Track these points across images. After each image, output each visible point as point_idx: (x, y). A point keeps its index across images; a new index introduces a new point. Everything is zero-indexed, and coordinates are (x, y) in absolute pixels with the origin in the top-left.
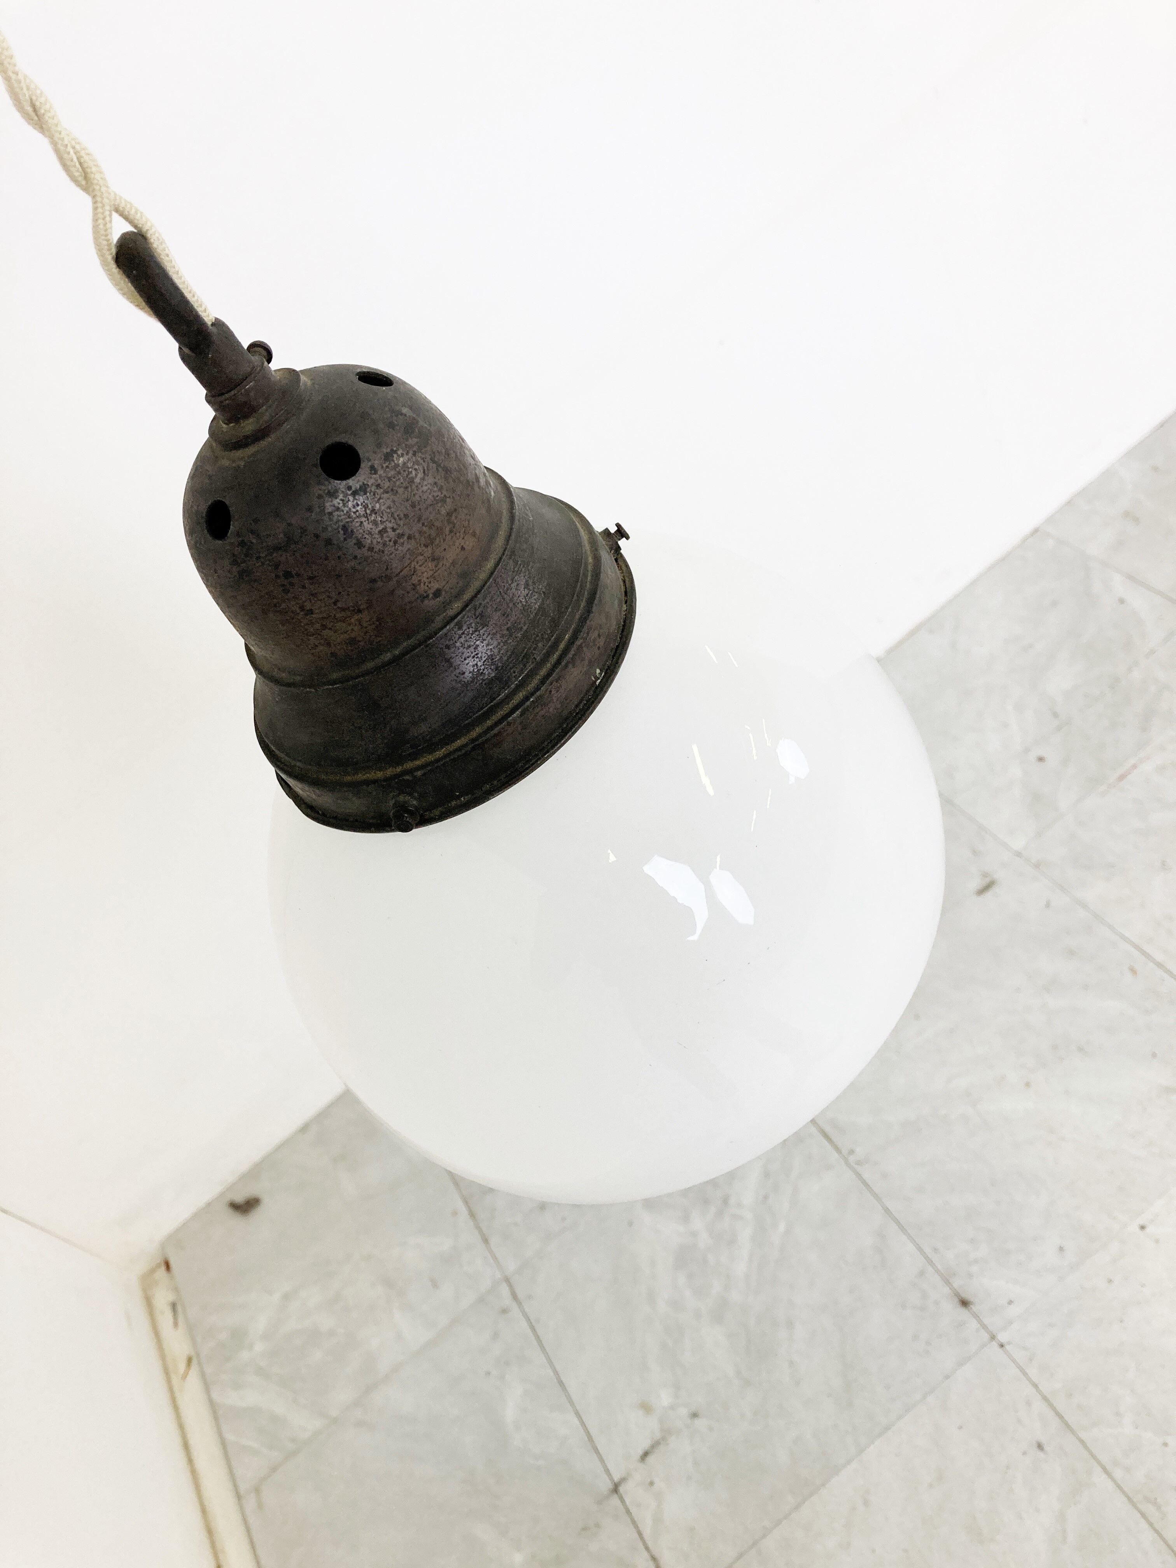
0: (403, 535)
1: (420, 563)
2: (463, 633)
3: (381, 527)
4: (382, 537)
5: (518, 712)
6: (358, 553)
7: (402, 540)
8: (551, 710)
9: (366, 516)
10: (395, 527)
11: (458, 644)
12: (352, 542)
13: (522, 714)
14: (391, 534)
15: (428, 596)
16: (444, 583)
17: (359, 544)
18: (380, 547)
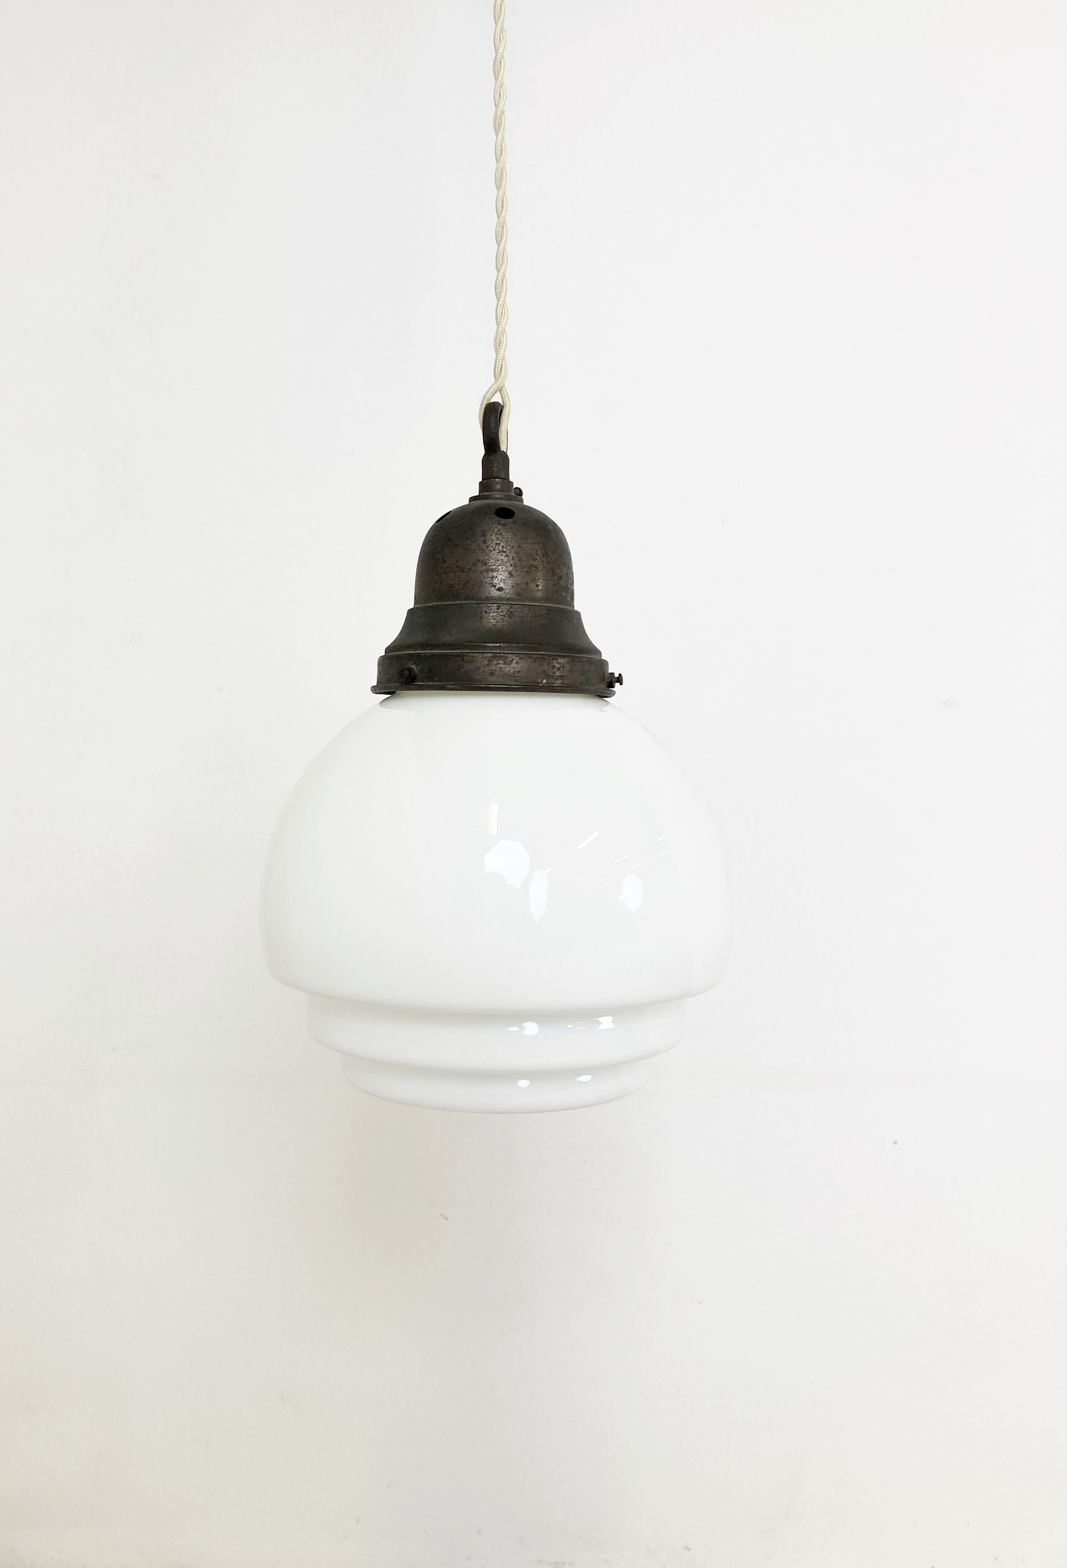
0: (505, 552)
1: (503, 569)
2: (497, 612)
3: (498, 542)
4: (496, 546)
5: (491, 655)
6: (481, 544)
7: (502, 554)
8: (507, 669)
9: (496, 534)
10: (505, 546)
11: (491, 614)
12: (482, 539)
13: (491, 657)
14: (501, 548)
15: (495, 586)
16: (507, 588)
17: (484, 542)
18: (492, 549)
